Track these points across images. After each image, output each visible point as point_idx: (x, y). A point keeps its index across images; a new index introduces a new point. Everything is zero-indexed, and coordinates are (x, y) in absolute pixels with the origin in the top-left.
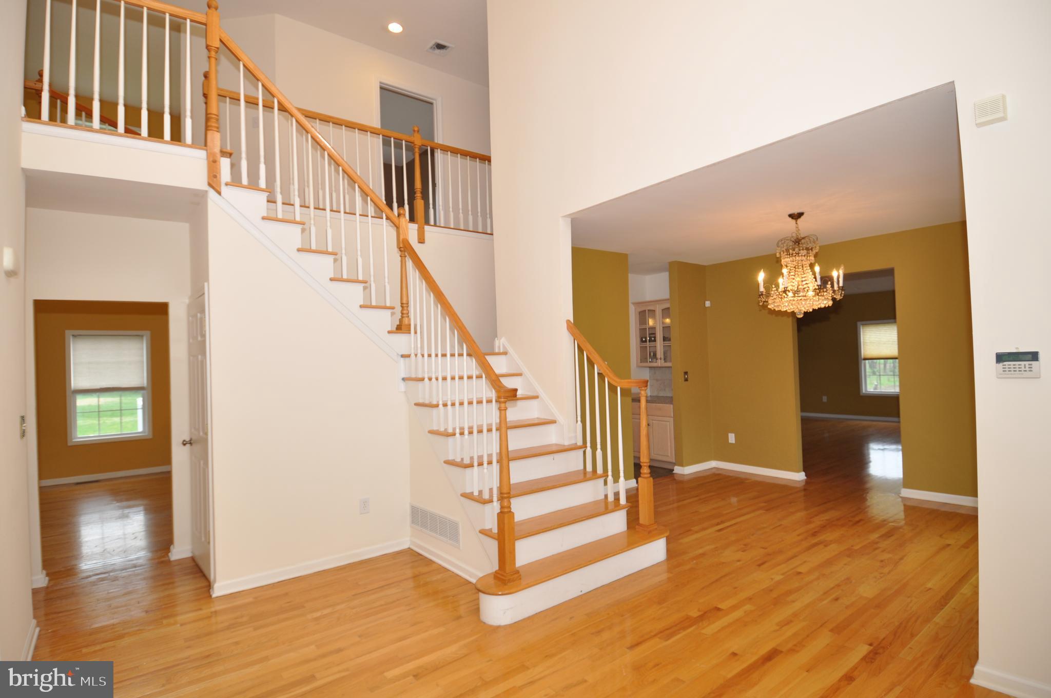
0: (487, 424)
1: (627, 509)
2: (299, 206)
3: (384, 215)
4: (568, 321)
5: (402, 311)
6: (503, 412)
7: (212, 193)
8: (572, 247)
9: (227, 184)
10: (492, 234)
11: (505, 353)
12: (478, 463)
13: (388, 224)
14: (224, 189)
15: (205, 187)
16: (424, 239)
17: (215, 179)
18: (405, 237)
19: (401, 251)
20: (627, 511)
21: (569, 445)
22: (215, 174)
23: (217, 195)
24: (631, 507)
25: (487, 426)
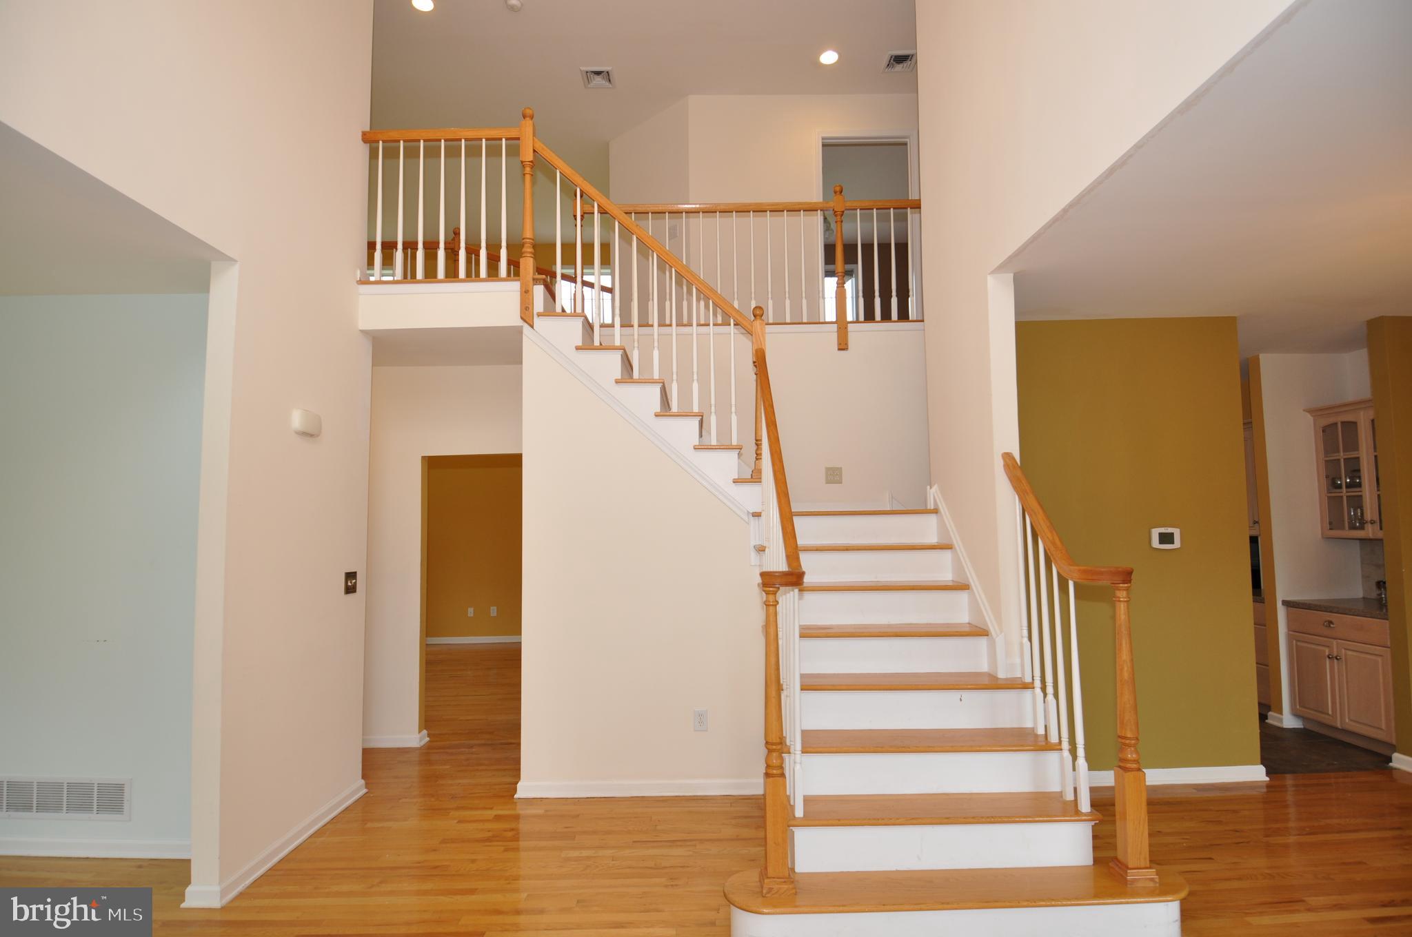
0: (800, 626)
1: (1093, 823)
2: (619, 326)
3: (732, 321)
4: (1007, 457)
5: (757, 450)
6: (771, 609)
7: (526, 328)
8: (1017, 323)
9: (539, 315)
10: (923, 321)
11: (935, 511)
12: (802, 685)
13: (736, 331)
14: (537, 322)
15: (519, 323)
16: (847, 344)
17: (527, 312)
18: (760, 347)
19: (755, 366)
20: (1093, 826)
21: (1006, 679)
22: (527, 305)
23: (530, 328)
24: (1101, 822)
25: (800, 629)
